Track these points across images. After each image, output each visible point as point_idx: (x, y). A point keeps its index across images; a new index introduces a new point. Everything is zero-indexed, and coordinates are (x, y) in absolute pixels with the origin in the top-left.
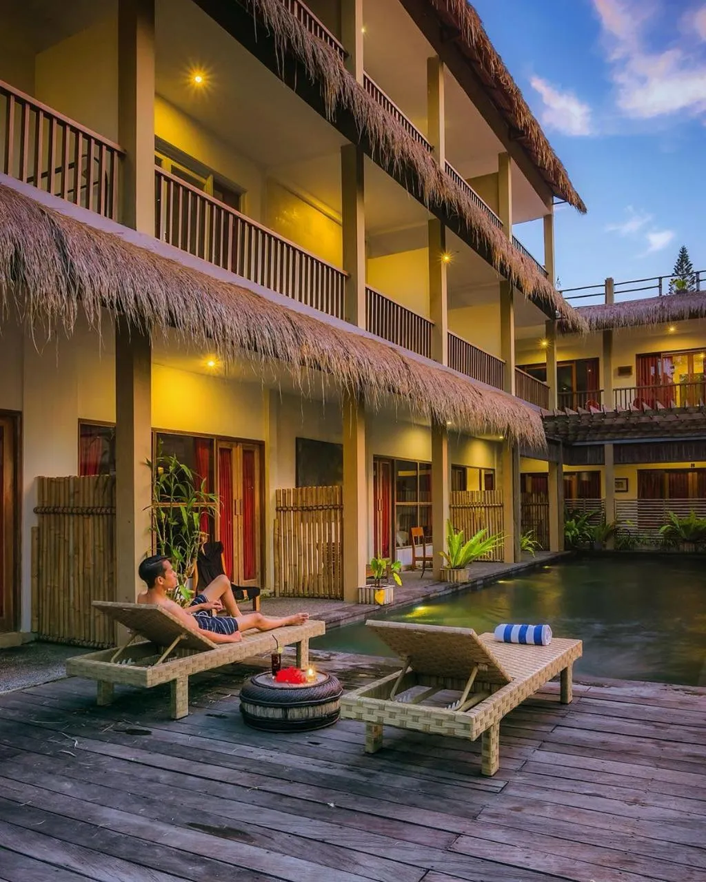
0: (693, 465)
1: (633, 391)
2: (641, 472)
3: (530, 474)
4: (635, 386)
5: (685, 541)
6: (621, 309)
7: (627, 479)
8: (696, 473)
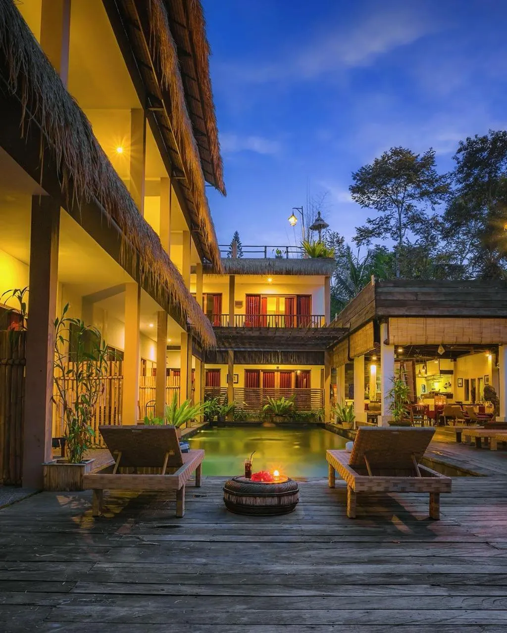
0: (278, 367)
1: (244, 317)
2: (247, 371)
3: (172, 369)
4: (244, 313)
5: (277, 415)
6: (244, 263)
7: (238, 375)
8: (279, 373)
